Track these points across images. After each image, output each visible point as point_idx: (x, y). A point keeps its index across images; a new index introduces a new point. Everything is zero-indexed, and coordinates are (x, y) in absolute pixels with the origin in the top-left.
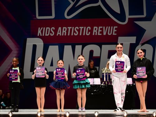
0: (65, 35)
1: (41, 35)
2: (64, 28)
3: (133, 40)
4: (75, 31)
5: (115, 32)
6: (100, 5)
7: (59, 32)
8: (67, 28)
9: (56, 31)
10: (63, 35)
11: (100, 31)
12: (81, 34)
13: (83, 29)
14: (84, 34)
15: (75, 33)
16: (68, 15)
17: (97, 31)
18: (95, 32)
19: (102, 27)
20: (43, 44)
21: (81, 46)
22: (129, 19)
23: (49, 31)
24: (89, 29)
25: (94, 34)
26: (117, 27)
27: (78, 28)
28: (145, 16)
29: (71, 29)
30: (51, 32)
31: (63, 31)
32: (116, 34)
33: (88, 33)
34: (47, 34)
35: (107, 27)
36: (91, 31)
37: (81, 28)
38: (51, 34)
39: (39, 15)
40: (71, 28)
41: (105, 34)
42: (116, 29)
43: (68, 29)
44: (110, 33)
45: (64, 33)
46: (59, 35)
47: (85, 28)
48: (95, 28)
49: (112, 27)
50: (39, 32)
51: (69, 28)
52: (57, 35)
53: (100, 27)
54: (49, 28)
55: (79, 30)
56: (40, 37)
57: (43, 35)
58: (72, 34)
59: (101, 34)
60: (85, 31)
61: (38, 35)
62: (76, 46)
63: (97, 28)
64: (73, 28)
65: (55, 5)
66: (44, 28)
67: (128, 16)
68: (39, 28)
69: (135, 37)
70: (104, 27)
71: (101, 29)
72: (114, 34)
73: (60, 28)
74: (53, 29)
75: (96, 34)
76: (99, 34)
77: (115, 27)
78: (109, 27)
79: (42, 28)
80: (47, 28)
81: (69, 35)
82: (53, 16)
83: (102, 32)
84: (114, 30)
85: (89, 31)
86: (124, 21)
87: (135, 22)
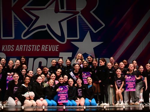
0: (22, 50)
1: (4, 51)
2: (21, 46)
3: (70, 54)
4: (28, 48)
5: (57, 49)
6: (46, 30)
7: (17, 49)
8: (23, 45)
9: (15, 48)
10: (20, 50)
11: (46, 48)
12: (33, 50)
13: (34, 47)
14: (35, 50)
15: (28, 50)
16: (24, 36)
17: (44, 48)
18: (43, 49)
19: (48, 45)
20: (5, 57)
21: (33, 59)
22: (67, 40)
23: (10, 48)
24: (38, 46)
25: (42, 50)
26: (58, 46)
27: (31, 46)
28: (78, 38)
29: (26, 47)
30: (11, 48)
31: (20, 48)
32: (58, 51)
33: (38, 50)
34: (9, 49)
35: (52, 46)
36: (40, 48)
37: (33, 46)
38: (11, 50)
39: (3, 37)
40: (26, 45)
41: (50, 50)
42: (58, 47)
43: (23, 47)
44: (54, 50)
45: (21, 49)
46: (17, 50)
47: (36, 46)
48: (43, 46)
49: (55, 46)
50: (3, 48)
51: (25, 46)
52: (16, 50)
53: (46, 46)
54: (10, 46)
55: (31, 48)
56: (3, 52)
57: (6, 50)
58: (27, 50)
59: (47, 50)
60: (36, 48)
61: (2, 50)
62: (29, 59)
63: (44, 46)
64: (27, 45)
65: (15, 29)
66: (7, 46)
67: (66, 38)
68: (3, 46)
69: (72, 53)
70: (49, 46)
71: (47, 47)
72: (56, 50)
73: (18, 46)
74: (13, 46)
75: (44, 50)
76: (46, 50)
77: (57, 46)
78: (53, 46)
79: (5, 46)
80: (9, 46)
81: (24, 50)
82: (13, 37)
83: (48, 49)
84: (57, 48)
85: (39, 48)
86: (64, 41)
87: (72, 42)
